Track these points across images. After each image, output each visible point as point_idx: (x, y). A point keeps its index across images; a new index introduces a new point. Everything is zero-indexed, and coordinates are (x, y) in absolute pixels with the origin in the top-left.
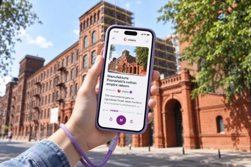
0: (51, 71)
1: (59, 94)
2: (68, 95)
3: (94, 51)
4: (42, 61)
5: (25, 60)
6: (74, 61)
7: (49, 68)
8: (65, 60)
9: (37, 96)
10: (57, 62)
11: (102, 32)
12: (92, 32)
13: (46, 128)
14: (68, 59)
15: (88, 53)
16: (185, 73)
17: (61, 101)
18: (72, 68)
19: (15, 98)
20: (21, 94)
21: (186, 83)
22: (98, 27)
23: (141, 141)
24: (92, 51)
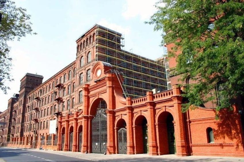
0: (50, 87)
1: (57, 107)
2: (65, 109)
3: (89, 69)
4: (41, 78)
5: (26, 77)
6: (70, 78)
7: (48, 85)
8: (63, 77)
9: (37, 109)
10: (55, 79)
11: (96, 52)
12: (87, 52)
13: (46, 138)
14: (66, 76)
15: (84, 71)
16: (177, 88)
17: (59, 114)
18: (68, 84)
19: (15, 111)
20: (21, 107)
21: (178, 98)
22: (93, 48)
23: (135, 150)
24: (87, 69)
